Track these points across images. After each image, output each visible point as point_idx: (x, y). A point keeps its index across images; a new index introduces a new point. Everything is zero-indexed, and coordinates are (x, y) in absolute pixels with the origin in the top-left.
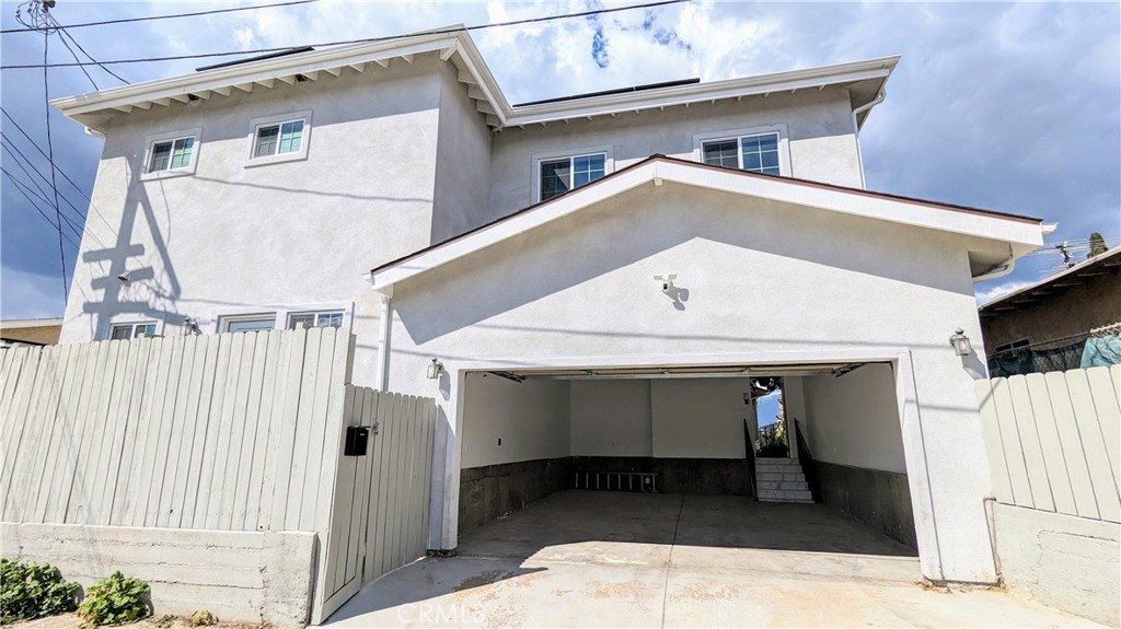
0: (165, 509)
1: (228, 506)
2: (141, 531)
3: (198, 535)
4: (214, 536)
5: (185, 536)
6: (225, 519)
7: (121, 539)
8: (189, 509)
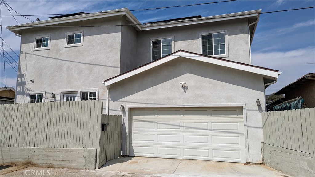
0: (59, 144)
1: (75, 143)
2: (54, 149)
3: (68, 149)
4: (72, 149)
5: (65, 150)
6: (75, 145)
7: (49, 151)
8: (65, 143)
